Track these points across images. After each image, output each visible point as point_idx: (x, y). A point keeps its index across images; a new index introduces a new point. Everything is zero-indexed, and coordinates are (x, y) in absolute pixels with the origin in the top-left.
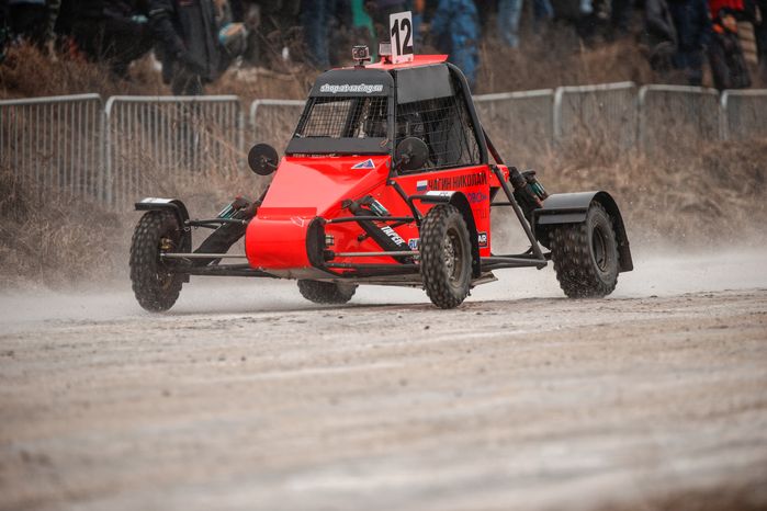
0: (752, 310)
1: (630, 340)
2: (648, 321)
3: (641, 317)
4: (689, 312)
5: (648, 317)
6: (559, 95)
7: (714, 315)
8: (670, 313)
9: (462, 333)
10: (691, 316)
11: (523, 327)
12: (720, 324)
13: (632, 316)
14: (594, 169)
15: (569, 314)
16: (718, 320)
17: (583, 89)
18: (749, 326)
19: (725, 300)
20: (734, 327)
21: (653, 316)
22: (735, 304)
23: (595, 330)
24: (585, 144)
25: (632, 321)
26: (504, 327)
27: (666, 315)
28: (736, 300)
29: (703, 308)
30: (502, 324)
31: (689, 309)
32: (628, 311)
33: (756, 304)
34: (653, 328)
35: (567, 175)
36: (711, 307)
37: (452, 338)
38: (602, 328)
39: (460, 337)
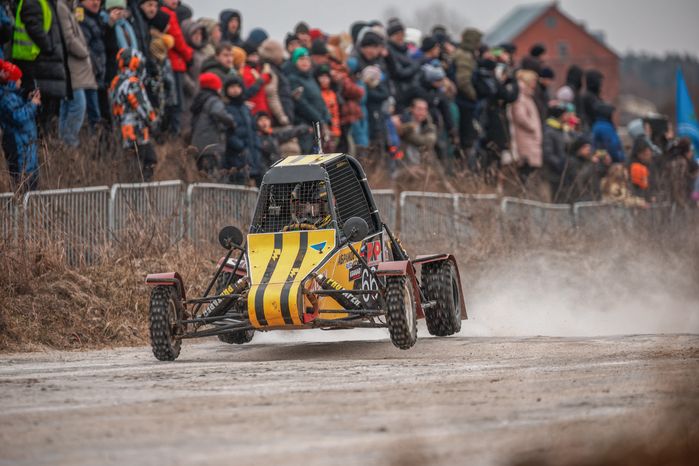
0: (292, 388)
1: (181, 416)
2: (199, 398)
3: (191, 394)
4: (236, 390)
5: (197, 394)
6: (113, 192)
7: (258, 393)
8: (217, 390)
9: (29, 407)
10: (237, 393)
11: (84, 402)
12: (265, 401)
13: (184, 393)
14: (146, 259)
15: (127, 391)
16: (262, 397)
17: (137, 185)
18: (291, 403)
19: (267, 380)
20: (277, 404)
21: (202, 393)
22: (277, 383)
23: (150, 405)
24: (138, 236)
25: (183, 398)
26: (67, 402)
27: (214, 393)
28: (276, 380)
29: (248, 386)
30: (64, 399)
31: (235, 387)
32: (180, 388)
33: (295, 384)
34: (203, 405)
35: (121, 263)
36: (255, 386)
37: (20, 411)
38: (157, 404)
39: (28, 410)
